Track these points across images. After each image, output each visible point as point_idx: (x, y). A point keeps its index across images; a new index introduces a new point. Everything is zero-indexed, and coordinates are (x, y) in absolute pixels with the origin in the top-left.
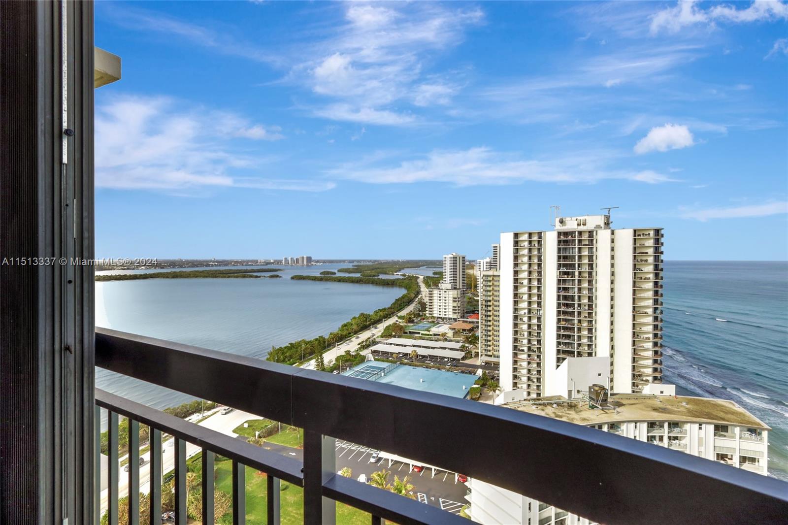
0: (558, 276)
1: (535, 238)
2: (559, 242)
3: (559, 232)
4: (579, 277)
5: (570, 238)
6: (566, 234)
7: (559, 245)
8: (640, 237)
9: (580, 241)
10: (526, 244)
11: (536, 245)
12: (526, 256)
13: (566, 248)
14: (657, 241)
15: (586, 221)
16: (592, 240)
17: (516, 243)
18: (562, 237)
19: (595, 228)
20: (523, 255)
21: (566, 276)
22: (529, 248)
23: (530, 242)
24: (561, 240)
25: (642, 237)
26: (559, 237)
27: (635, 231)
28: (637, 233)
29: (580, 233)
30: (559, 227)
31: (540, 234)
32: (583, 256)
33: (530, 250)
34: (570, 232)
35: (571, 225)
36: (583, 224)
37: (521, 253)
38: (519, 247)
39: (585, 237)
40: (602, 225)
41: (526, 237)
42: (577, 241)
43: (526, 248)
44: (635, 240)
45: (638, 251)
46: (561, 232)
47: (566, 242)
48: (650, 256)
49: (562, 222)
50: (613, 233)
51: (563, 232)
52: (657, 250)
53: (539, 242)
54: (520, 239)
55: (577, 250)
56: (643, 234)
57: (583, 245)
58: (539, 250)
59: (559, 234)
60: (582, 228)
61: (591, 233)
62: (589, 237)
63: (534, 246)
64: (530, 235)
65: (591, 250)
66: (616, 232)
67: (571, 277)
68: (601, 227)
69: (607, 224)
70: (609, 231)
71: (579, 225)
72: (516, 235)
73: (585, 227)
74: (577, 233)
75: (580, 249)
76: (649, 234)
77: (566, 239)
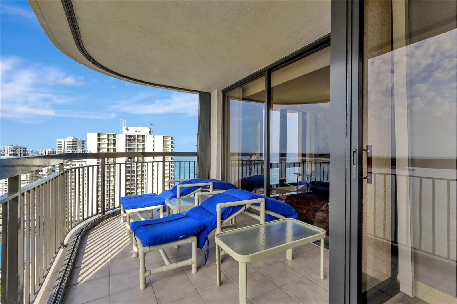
0: (126, 160)
1: (112, 137)
2: (126, 140)
3: (126, 135)
4: (137, 160)
5: (132, 138)
6: (130, 136)
7: (126, 142)
8: (165, 140)
9: (138, 141)
10: (106, 141)
11: (112, 142)
12: (106, 148)
13: (130, 144)
14: (172, 142)
15: (140, 130)
16: (144, 141)
17: (99, 140)
18: (128, 138)
19: (145, 134)
20: (104, 148)
21: (130, 160)
22: (108, 143)
23: (108, 140)
24: (127, 139)
25: (166, 140)
26: (126, 138)
27: (163, 137)
28: (164, 138)
29: (138, 136)
30: (125, 132)
31: (115, 136)
32: (139, 148)
33: (108, 144)
34: (132, 135)
35: (132, 131)
36: (139, 132)
37: (102, 146)
38: (101, 142)
39: (141, 138)
40: (148, 133)
41: (105, 136)
42: (136, 141)
43: (105, 143)
44: (163, 141)
45: (164, 147)
46: (127, 135)
47: (129, 140)
48: (170, 149)
49: (127, 129)
50: (154, 138)
51: (129, 135)
52: (172, 146)
53: (114, 140)
54: (101, 137)
55: (136, 145)
56: (167, 139)
57: (139, 143)
58: (114, 144)
59: (127, 136)
60: (138, 134)
61: (143, 137)
62: (142, 139)
63: (111, 142)
64: (108, 135)
65: (143, 145)
66: (155, 136)
67: (133, 160)
68: (148, 134)
69: (150, 132)
70: (152, 136)
71: (136, 132)
72: (99, 135)
73: (139, 133)
74: (136, 136)
75: (138, 145)
76: (169, 139)
77: (130, 139)
